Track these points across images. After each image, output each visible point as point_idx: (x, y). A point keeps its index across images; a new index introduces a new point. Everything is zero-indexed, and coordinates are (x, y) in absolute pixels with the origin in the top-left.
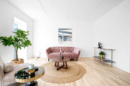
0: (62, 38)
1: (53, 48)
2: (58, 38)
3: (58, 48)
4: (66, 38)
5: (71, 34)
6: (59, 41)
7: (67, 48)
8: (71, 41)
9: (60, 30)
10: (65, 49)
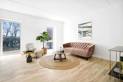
1: (73, 43)
2: (78, 34)
3: (79, 43)
4: (85, 33)
5: (91, 28)
6: (79, 36)
7: (84, 44)
9: (80, 26)
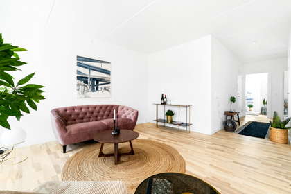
0: (86, 82)
2: (76, 81)
4: (97, 83)
5: (109, 74)
6: (79, 90)
7: (103, 108)
8: (108, 91)
9: (82, 61)
10: (99, 112)
